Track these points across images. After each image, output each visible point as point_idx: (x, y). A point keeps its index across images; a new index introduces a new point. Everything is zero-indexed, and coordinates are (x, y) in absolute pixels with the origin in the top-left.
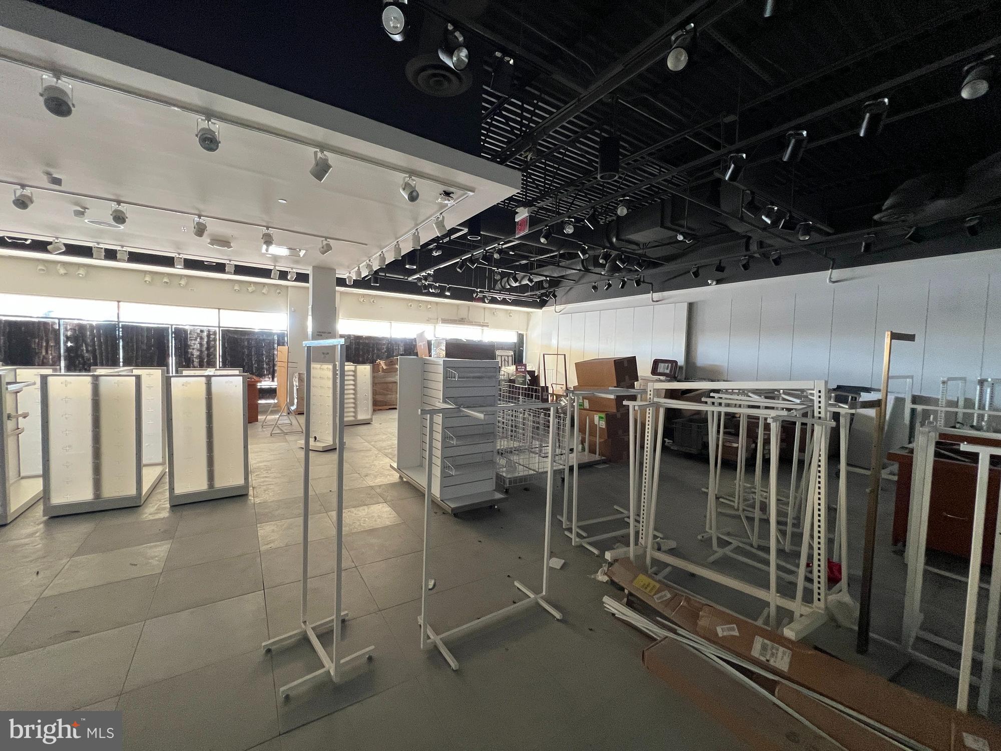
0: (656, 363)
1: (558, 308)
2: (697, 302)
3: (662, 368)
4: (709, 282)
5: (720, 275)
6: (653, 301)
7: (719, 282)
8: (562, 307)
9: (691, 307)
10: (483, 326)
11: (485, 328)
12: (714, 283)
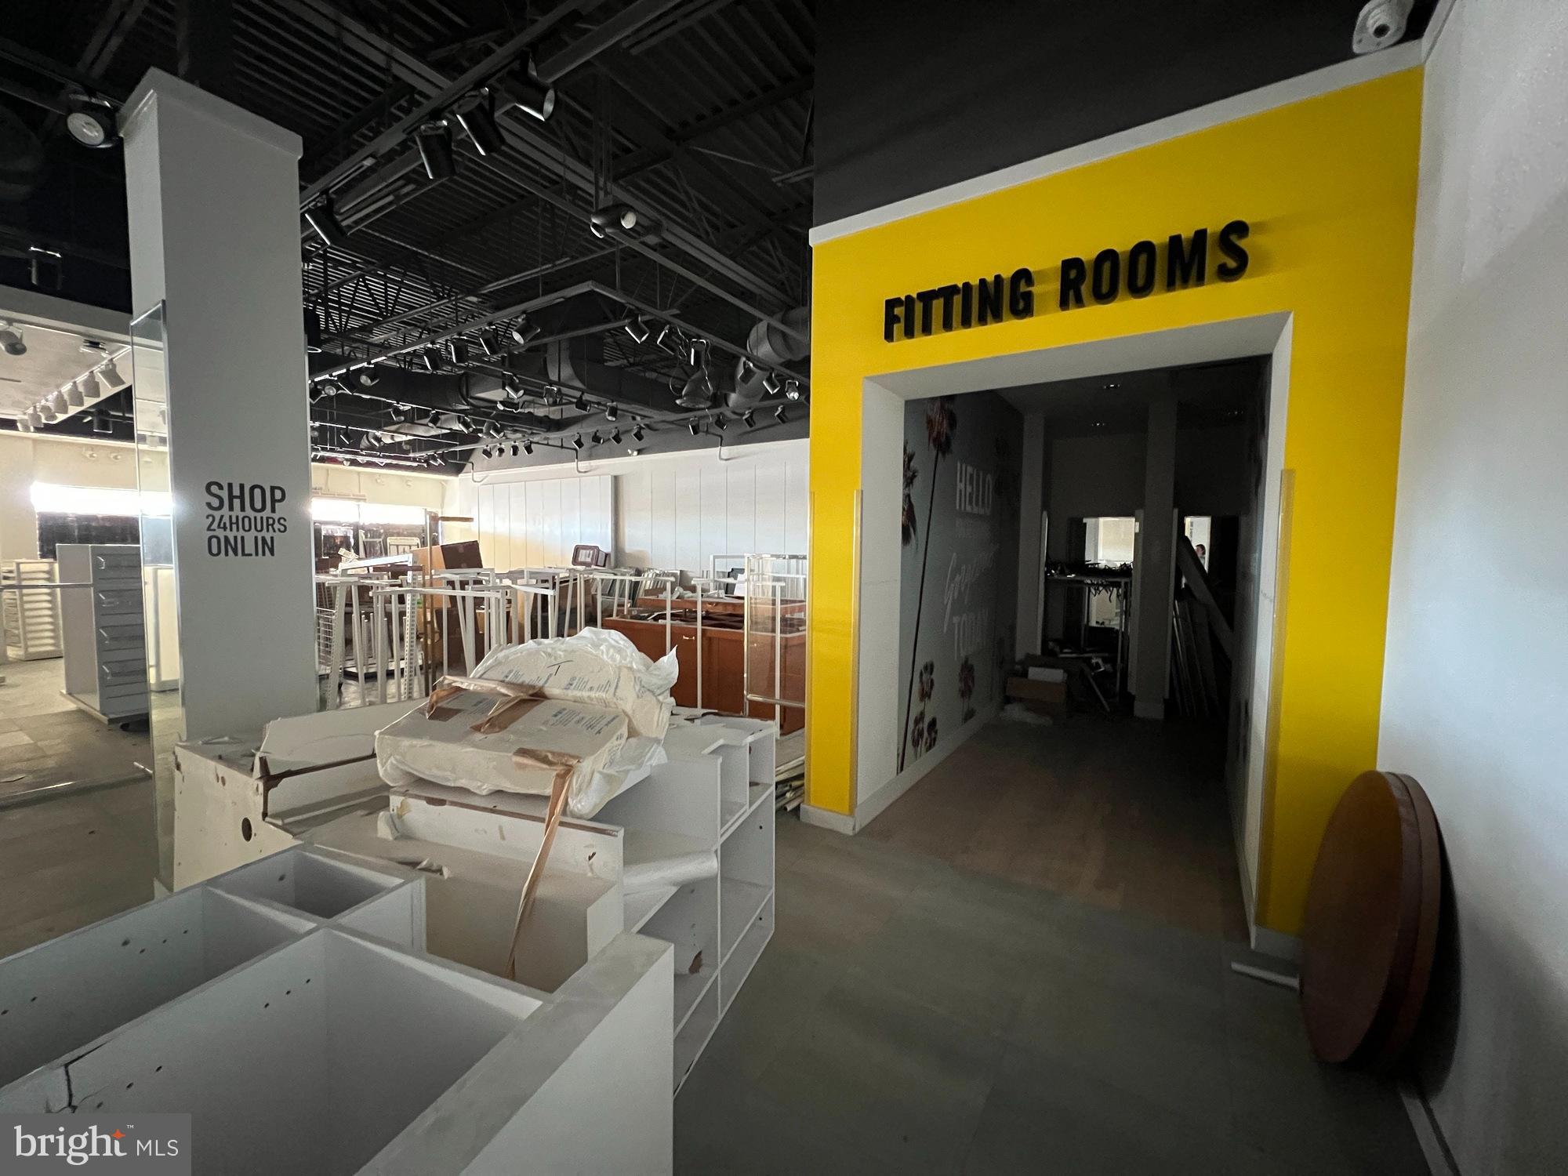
0: (577, 549)
1: (478, 476)
2: (622, 475)
3: (584, 556)
4: (630, 451)
5: (641, 445)
6: (580, 472)
7: (640, 452)
8: (484, 474)
9: (616, 479)
10: (359, 500)
11: (362, 503)
12: (635, 453)
